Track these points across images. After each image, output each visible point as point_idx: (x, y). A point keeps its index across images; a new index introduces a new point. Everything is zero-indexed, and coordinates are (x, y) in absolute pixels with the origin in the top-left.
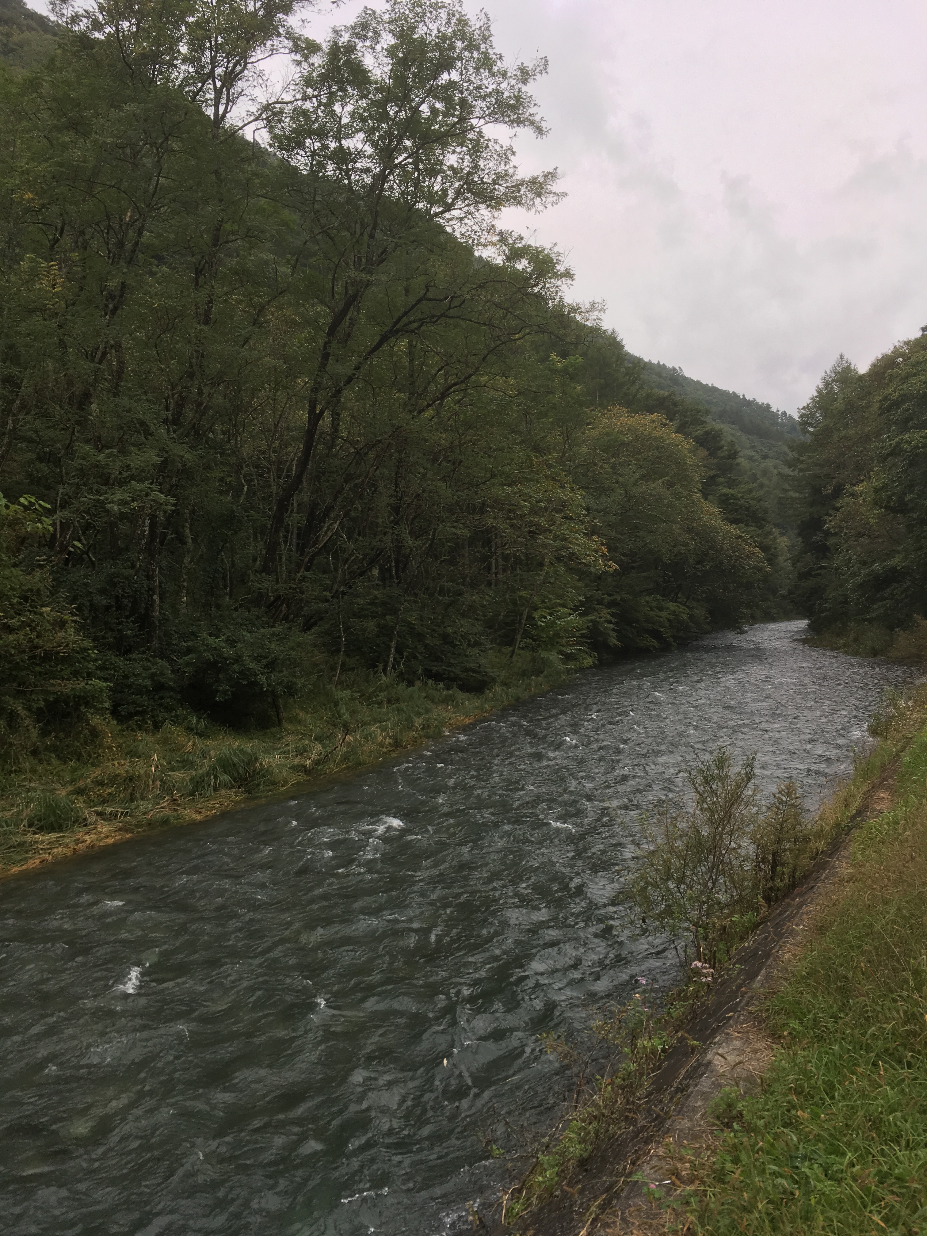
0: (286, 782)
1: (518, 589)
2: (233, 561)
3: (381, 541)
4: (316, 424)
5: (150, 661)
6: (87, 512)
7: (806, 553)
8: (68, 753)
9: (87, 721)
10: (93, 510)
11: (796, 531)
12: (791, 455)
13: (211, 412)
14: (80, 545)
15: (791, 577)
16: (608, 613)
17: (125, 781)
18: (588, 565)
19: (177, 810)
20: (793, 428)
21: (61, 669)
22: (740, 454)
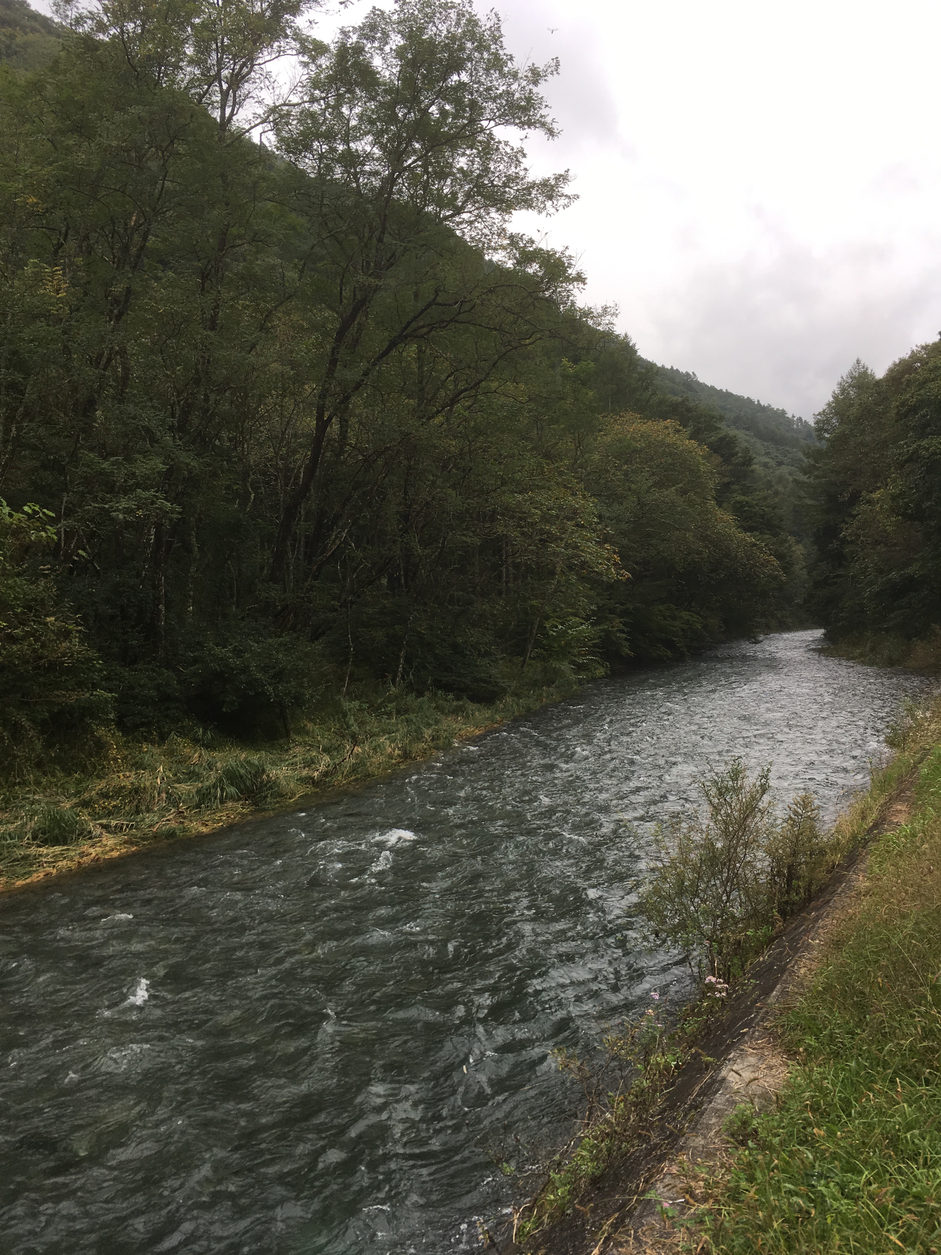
0: (294, 794)
1: (529, 598)
2: (239, 570)
3: (389, 549)
4: (324, 431)
5: (155, 671)
6: (92, 520)
7: (822, 562)
8: (73, 765)
9: (92, 733)
10: (98, 519)
11: (812, 539)
12: (807, 462)
13: (217, 419)
14: (84, 554)
15: (806, 585)
16: (621, 622)
17: (130, 793)
18: (600, 574)
19: (183, 823)
20: (809, 435)
21: (66, 680)
22: (755, 461)
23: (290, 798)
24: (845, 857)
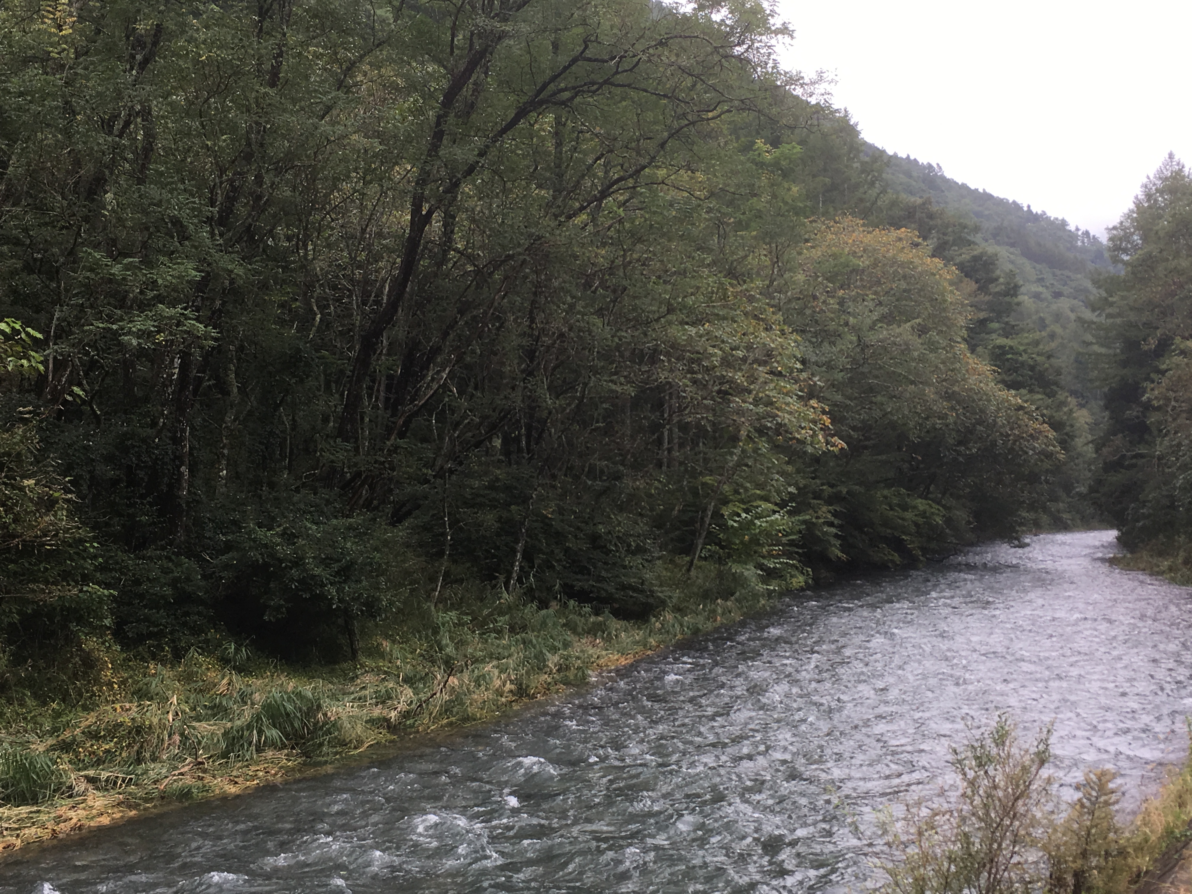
0: (361, 742)
1: (701, 473)
2: (294, 420)
3: (507, 398)
4: (421, 230)
5: (172, 561)
6: (94, 345)
7: (1115, 435)
8: (50, 690)
9: (79, 645)
10: (101, 344)
11: (1102, 403)
12: (1096, 293)
13: (272, 210)
14: (81, 393)
15: (1093, 467)
16: (830, 512)
17: (129, 733)
18: (802, 442)
19: (203, 778)
20: (1099, 255)
21: (46, 569)
22: (1022, 289)
23: (356, 748)
24: (1156, 860)
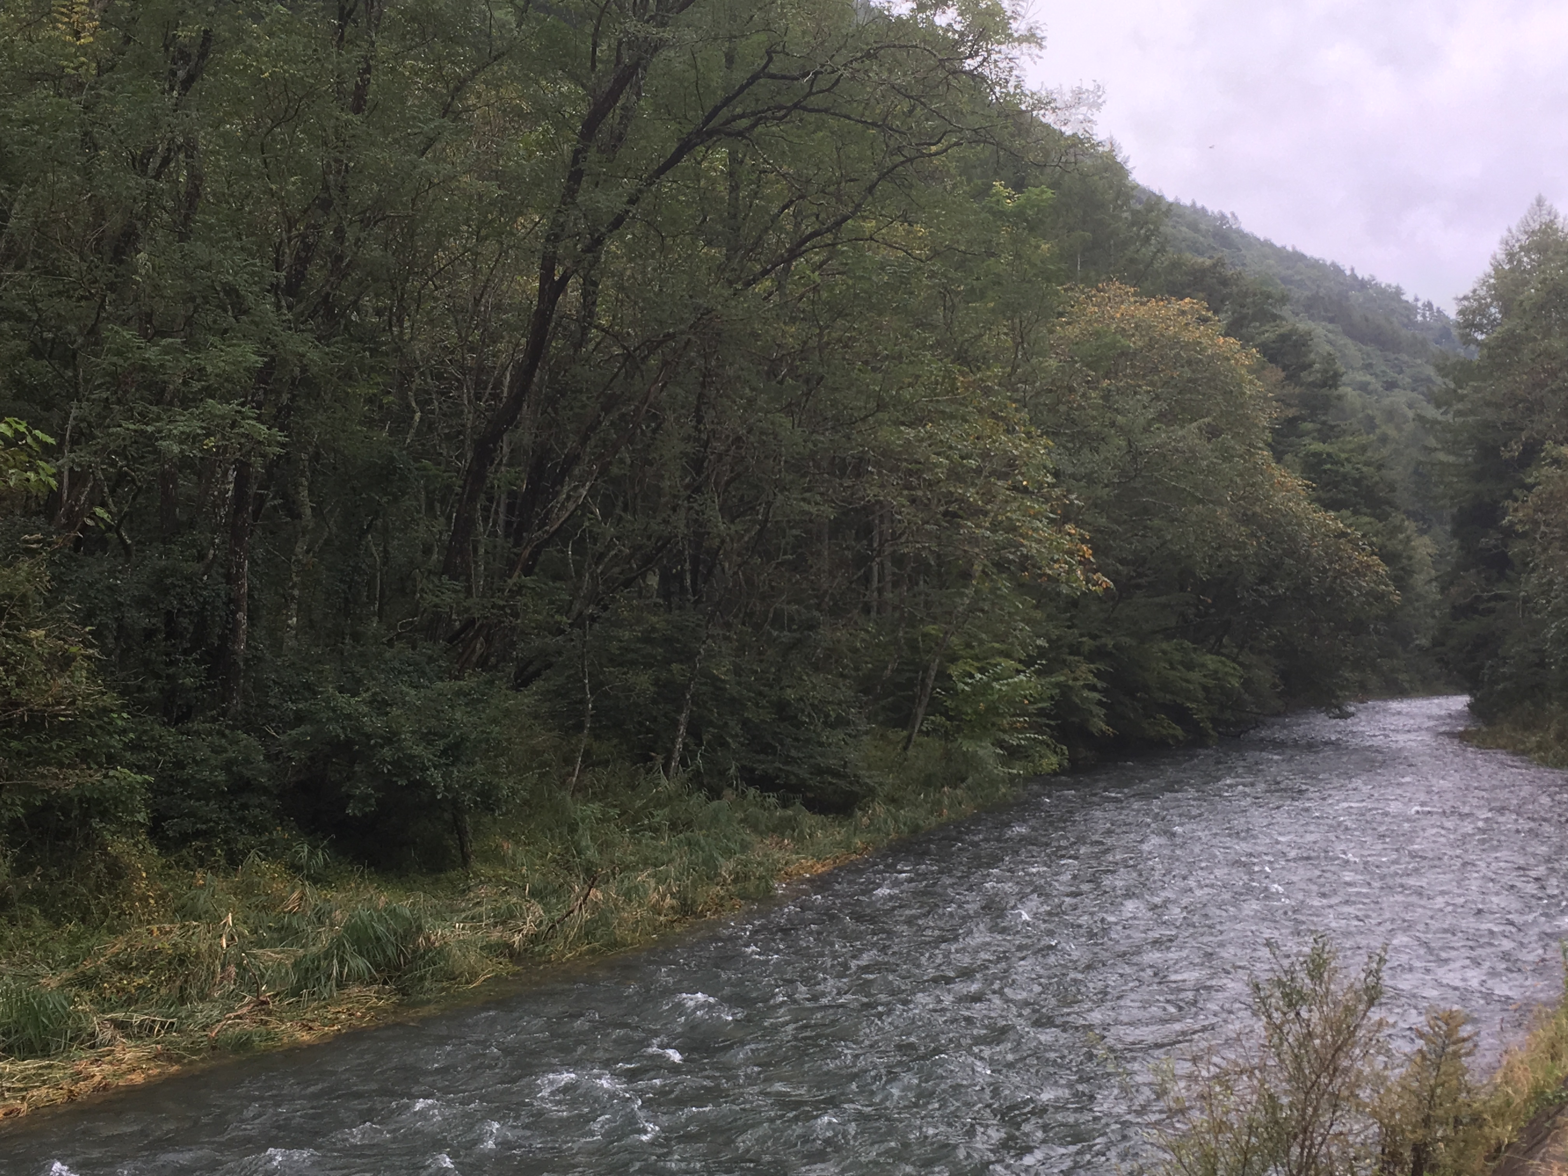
0: (474, 975)
1: (921, 621)
2: (386, 551)
3: (666, 522)
4: (553, 302)
5: (224, 735)
6: (122, 453)
7: (1466, 570)
8: (65, 906)
9: (103, 847)
10: (132, 451)
11: (1448, 527)
12: (1441, 383)
13: (356, 275)
14: (106, 516)
15: (1437, 613)
16: (1091, 671)
17: (170, 963)
18: (1054, 580)
19: (265, 1023)
20: (1445, 333)
21: (59, 747)
22: (1344, 378)
23: (468, 983)
24: (1521, 1130)
